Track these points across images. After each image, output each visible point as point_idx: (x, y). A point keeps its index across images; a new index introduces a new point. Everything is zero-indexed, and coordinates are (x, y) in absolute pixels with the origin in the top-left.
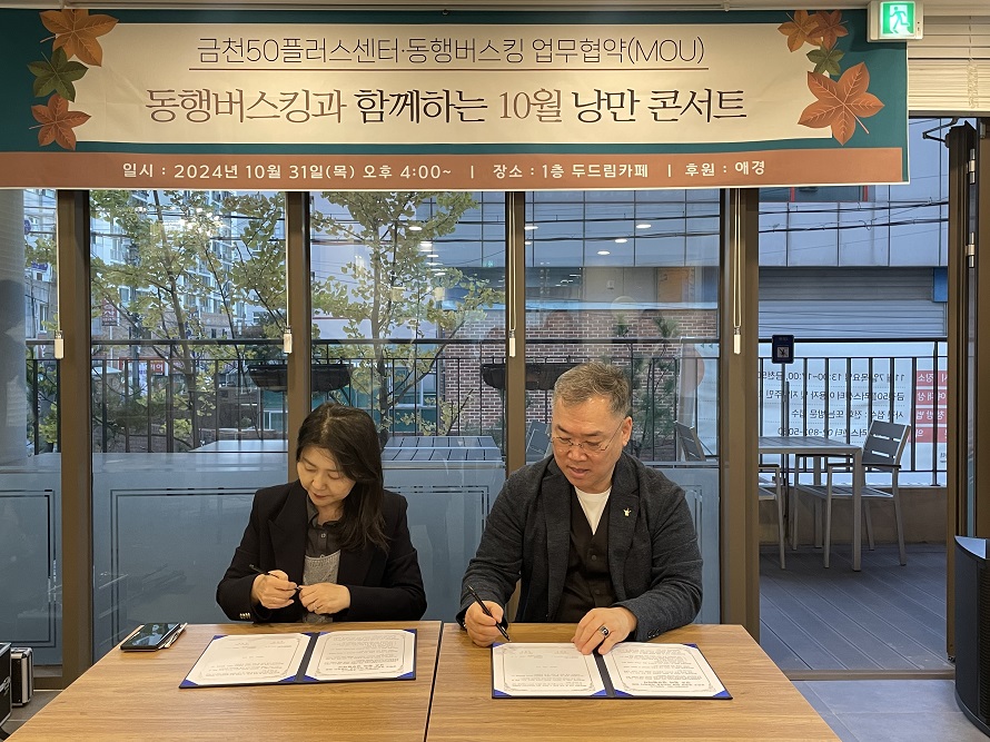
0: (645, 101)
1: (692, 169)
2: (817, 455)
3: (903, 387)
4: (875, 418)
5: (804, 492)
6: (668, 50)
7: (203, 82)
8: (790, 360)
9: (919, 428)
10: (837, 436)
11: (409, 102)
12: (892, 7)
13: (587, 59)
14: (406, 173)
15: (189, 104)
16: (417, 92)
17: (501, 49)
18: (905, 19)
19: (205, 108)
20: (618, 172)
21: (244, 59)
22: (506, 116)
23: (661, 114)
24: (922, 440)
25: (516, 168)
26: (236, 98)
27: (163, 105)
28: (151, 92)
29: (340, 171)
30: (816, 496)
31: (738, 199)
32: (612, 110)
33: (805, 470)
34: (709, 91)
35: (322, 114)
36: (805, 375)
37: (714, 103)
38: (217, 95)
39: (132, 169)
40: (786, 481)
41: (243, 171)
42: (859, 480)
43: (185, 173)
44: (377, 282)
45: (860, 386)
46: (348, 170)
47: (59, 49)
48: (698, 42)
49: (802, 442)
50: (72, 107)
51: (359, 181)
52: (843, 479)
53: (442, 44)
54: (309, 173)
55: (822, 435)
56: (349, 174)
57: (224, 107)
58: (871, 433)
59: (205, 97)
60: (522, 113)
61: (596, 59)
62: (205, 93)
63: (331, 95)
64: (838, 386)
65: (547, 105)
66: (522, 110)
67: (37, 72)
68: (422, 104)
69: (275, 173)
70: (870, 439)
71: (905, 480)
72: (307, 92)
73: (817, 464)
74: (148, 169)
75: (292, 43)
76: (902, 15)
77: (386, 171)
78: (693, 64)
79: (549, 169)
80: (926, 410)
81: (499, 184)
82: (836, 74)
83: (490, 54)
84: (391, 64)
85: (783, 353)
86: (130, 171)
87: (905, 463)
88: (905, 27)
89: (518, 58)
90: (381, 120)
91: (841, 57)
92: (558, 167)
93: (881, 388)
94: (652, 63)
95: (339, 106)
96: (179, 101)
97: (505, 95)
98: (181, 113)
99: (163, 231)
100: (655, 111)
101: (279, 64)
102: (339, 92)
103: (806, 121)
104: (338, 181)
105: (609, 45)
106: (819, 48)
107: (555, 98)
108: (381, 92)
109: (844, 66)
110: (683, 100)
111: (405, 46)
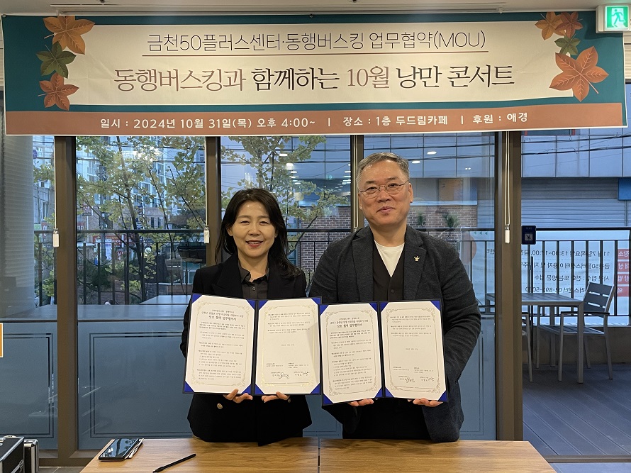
0: (445, 73)
1: (477, 119)
2: (552, 306)
3: (609, 260)
4: (590, 281)
5: (543, 330)
6: (461, 40)
7: (151, 64)
8: (534, 242)
9: (620, 287)
10: (565, 291)
11: (287, 76)
12: (613, 10)
13: (406, 46)
14: (285, 123)
15: (143, 79)
16: (293, 70)
17: (349, 40)
18: (622, 17)
19: (153, 82)
20: (427, 121)
21: (178, 48)
22: (352, 85)
23: (456, 82)
24: (621, 295)
25: (358, 119)
26: (173, 75)
27: (125, 80)
28: (118, 71)
29: (242, 123)
30: (552, 333)
31: (508, 139)
32: (423, 80)
33: (544, 315)
34: (489, 66)
35: (230, 85)
36: (543, 252)
37: (492, 74)
38: (161, 73)
39: (106, 123)
40: (531, 322)
41: (178, 123)
42: (581, 322)
43: (140, 125)
45: (579, 260)
46: (247, 122)
47: (57, 43)
48: (481, 33)
49: (541, 297)
50: (67, 82)
51: (255, 129)
52: (571, 321)
53: (309, 37)
54: (222, 124)
55: (555, 292)
56: (247, 125)
57: (166, 81)
58: (588, 291)
59: (153, 75)
60: (362, 82)
61: (413, 46)
62: (152, 72)
63: (236, 72)
64: (565, 259)
65: (378, 77)
67: (41, 58)
68: (296, 77)
69: (199, 124)
70: (587, 295)
71: (612, 322)
72: (220, 70)
73: (552, 311)
74: (117, 123)
75: (210, 37)
76: (620, 14)
77: (272, 123)
78: (478, 48)
79: (381, 120)
80: (624, 275)
81: (348, 130)
82: (574, 54)
83: (341, 43)
84: (275, 51)
85: (529, 238)
87: (611, 312)
88: (622, 23)
89: (360, 46)
90: (269, 89)
91: (577, 43)
92: (387, 118)
93: (594, 260)
94: (450, 48)
95: (241, 80)
96: (136, 77)
97: (351, 70)
98: (137, 85)
99: (122, 159)
100: (452, 80)
101: (202, 52)
102: (241, 70)
103: (555, 85)
104: (240, 129)
105: (421, 37)
106: (563, 37)
107: (385, 72)
108: (269, 70)
109: (580, 49)
110: (471, 73)
111: (284, 38)
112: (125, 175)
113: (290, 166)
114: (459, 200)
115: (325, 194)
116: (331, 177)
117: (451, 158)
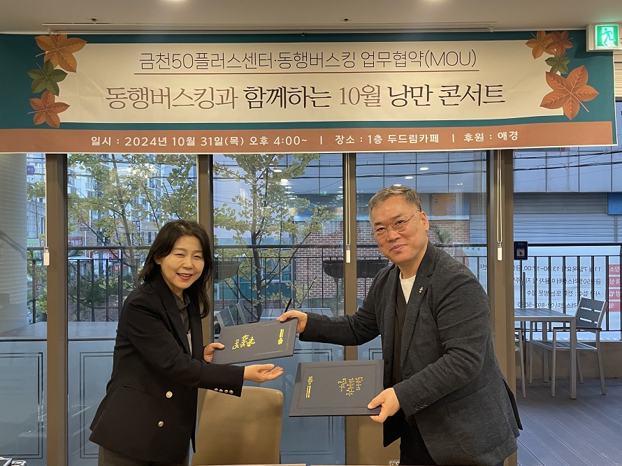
0: (437, 92)
1: (468, 138)
2: (544, 322)
3: (600, 275)
4: (582, 296)
5: (536, 345)
6: (452, 58)
7: (143, 82)
8: (526, 258)
9: (611, 302)
10: (557, 307)
11: (279, 94)
12: (603, 29)
13: (398, 65)
14: (277, 142)
15: (134, 97)
16: (285, 88)
17: (341, 58)
18: (612, 36)
19: (145, 100)
20: (419, 139)
21: (170, 67)
22: (343, 103)
23: (447, 101)
24: (613, 310)
25: (350, 137)
26: (165, 93)
27: (117, 98)
28: (109, 89)
29: (234, 140)
30: (545, 348)
31: (499, 157)
32: (414, 98)
33: (536, 330)
34: (480, 85)
35: (222, 103)
36: (535, 267)
37: (482, 93)
38: (152, 91)
39: (97, 141)
40: (524, 337)
41: (169, 141)
42: (573, 337)
43: (132, 142)
44: (255, 208)
45: (571, 275)
46: (239, 140)
47: (48, 61)
48: (472, 52)
49: (534, 312)
50: (57, 100)
51: (247, 147)
52: (564, 337)
53: (301, 56)
54: (214, 142)
55: (547, 307)
56: (240, 143)
57: (157, 99)
58: (580, 306)
59: (145, 92)
60: (354, 101)
61: (404, 65)
62: (144, 90)
63: (228, 90)
64: (557, 275)
65: (370, 96)
66: (354, 99)
67: (32, 76)
68: (288, 95)
69: (191, 142)
70: (579, 310)
71: (605, 337)
72: (212, 88)
73: (544, 326)
74: (108, 140)
75: (202, 56)
76: (610, 33)
77: (264, 141)
78: (469, 67)
79: (373, 138)
80: (615, 290)
81: (340, 148)
82: (564, 73)
83: (333, 62)
84: (267, 70)
85: (521, 253)
86: (96, 142)
87: (603, 327)
88: (613, 42)
89: (352, 64)
90: (261, 107)
91: (568, 62)
92: (379, 136)
93: (585, 275)
94: (441, 67)
95: (233, 98)
96: (127, 95)
97: (343, 89)
98: (129, 103)
99: (117, 176)
100: (443, 99)
101: (193, 70)
102: (233, 88)
103: (546, 104)
104: (233, 147)
105: (413, 55)
106: (553, 56)
107: (376, 91)
108: (261, 88)
109: (570, 68)
110: (462, 92)
111: (276, 57)
112: (119, 191)
113: (284, 182)
114: (451, 214)
115: (319, 210)
116: (325, 193)
117: (443, 173)
